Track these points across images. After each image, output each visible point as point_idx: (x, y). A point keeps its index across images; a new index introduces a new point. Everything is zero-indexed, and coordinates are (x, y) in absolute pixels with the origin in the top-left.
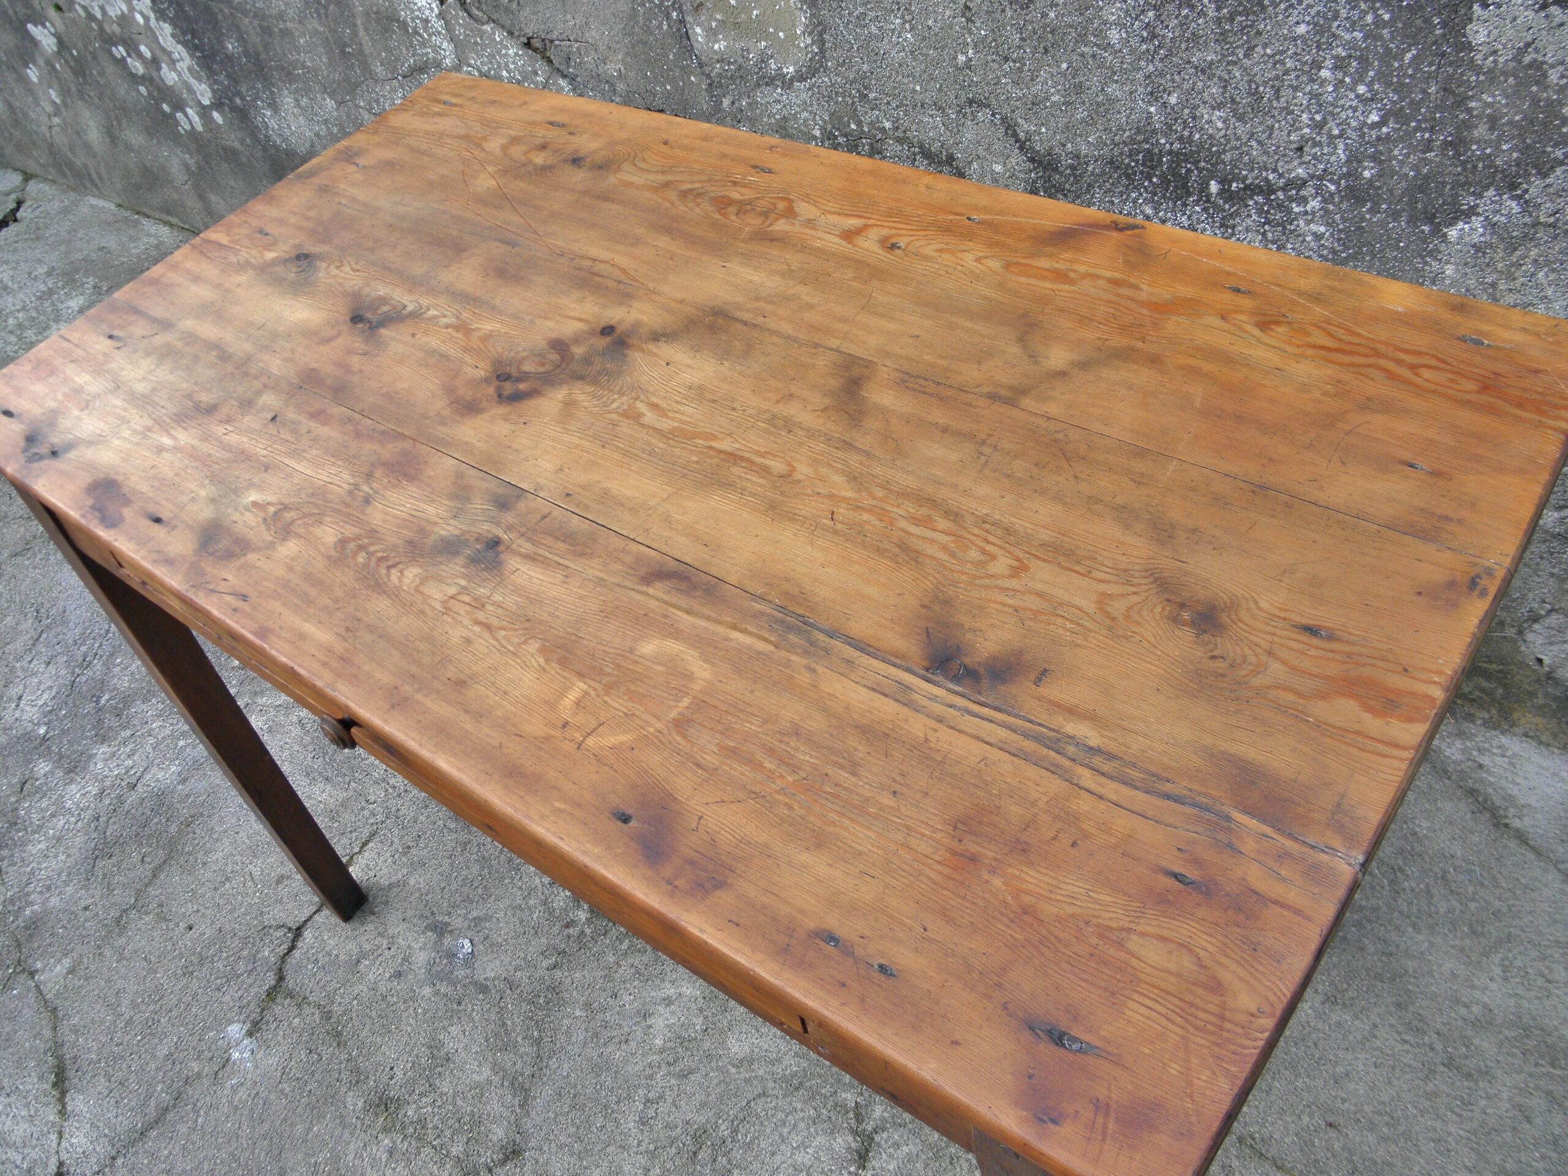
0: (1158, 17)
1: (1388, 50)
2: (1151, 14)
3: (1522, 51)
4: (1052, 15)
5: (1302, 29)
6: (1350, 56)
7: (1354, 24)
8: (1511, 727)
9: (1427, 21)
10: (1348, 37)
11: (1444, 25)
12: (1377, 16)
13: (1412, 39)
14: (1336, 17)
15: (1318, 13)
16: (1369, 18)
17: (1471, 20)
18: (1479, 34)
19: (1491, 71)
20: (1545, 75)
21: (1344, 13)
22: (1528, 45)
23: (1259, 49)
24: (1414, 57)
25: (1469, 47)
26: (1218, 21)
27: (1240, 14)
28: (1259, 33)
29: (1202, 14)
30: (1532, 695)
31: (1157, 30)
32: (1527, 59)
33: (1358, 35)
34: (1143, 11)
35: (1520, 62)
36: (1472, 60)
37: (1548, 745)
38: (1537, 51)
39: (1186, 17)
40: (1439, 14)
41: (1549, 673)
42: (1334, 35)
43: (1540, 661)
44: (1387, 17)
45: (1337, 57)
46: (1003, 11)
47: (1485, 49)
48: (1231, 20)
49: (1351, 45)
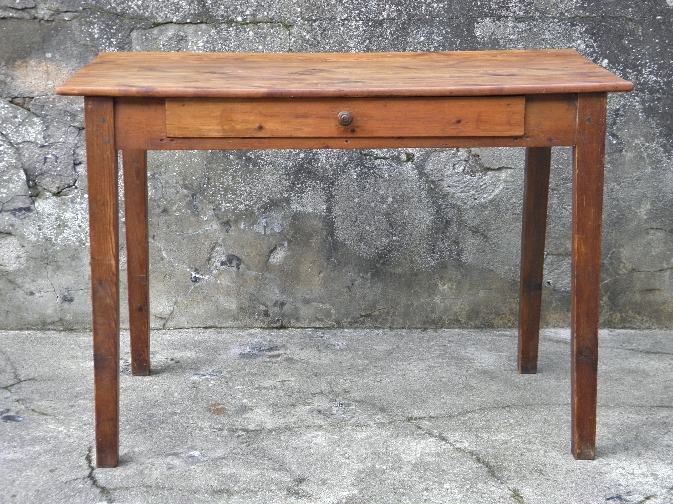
0: (370, 42)
1: (451, 41)
2: (367, 41)
3: (491, 36)
4: (328, 47)
5: (422, 39)
6: (439, 46)
7: (439, 34)
8: (547, 325)
9: (462, 30)
10: (438, 39)
11: (467, 30)
12: (446, 31)
13: (458, 36)
14: (433, 33)
15: (427, 32)
16: (444, 32)
17: (474, 28)
18: (478, 32)
19: (483, 43)
20: (499, 42)
21: (435, 31)
22: (492, 33)
23: (408, 48)
24: (459, 43)
25: (475, 37)
26: (393, 40)
27: (400, 37)
28: (407, 43)
29: (387, 39)
30: (551, 302)
31: (370, 47)
32: (493, 38)
33: (441, 38)
34: (364, 41)
35: (491, 39)
36: (477, 41)
37: (563, 327)
38: (495, 35)
39: (381, 40)
40: (465, 28)
41: (554, 287)
42: (433, 39)
43: (549, 283)
44: (449, 30)
45: (434, 47)
46: (307, 49)
47: (480, 37)
48: (397, 39)
49: (439, 42)
